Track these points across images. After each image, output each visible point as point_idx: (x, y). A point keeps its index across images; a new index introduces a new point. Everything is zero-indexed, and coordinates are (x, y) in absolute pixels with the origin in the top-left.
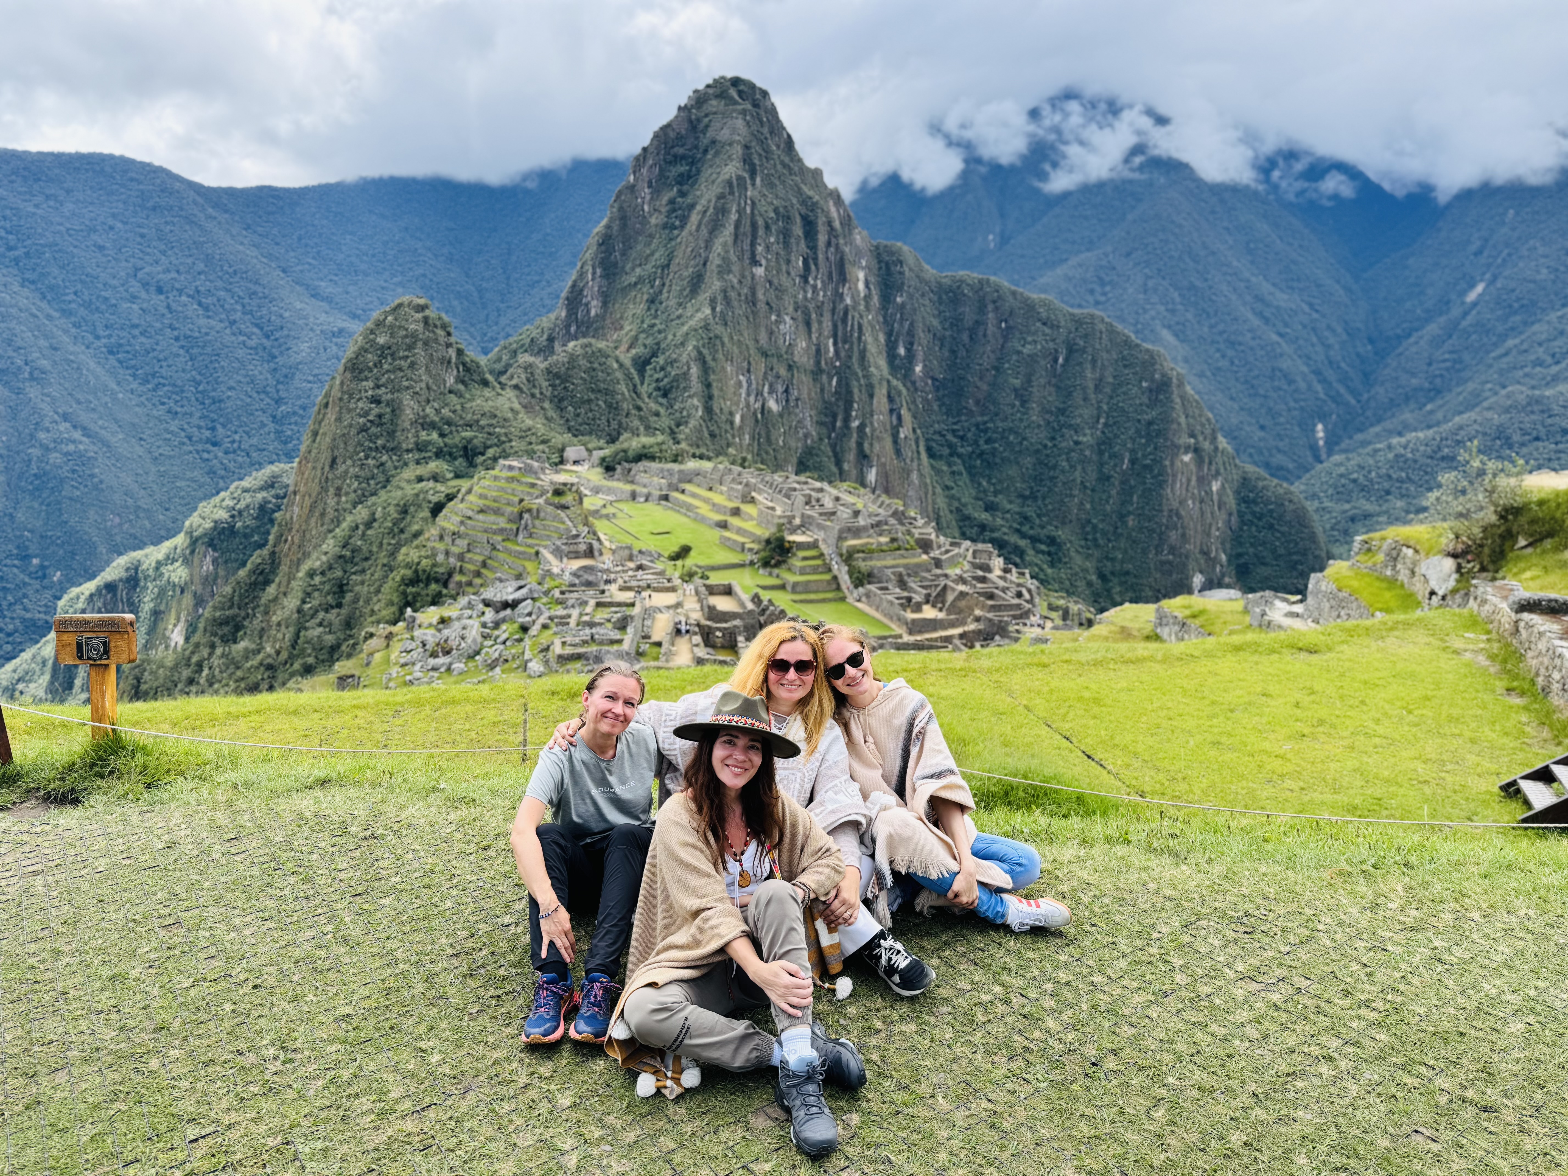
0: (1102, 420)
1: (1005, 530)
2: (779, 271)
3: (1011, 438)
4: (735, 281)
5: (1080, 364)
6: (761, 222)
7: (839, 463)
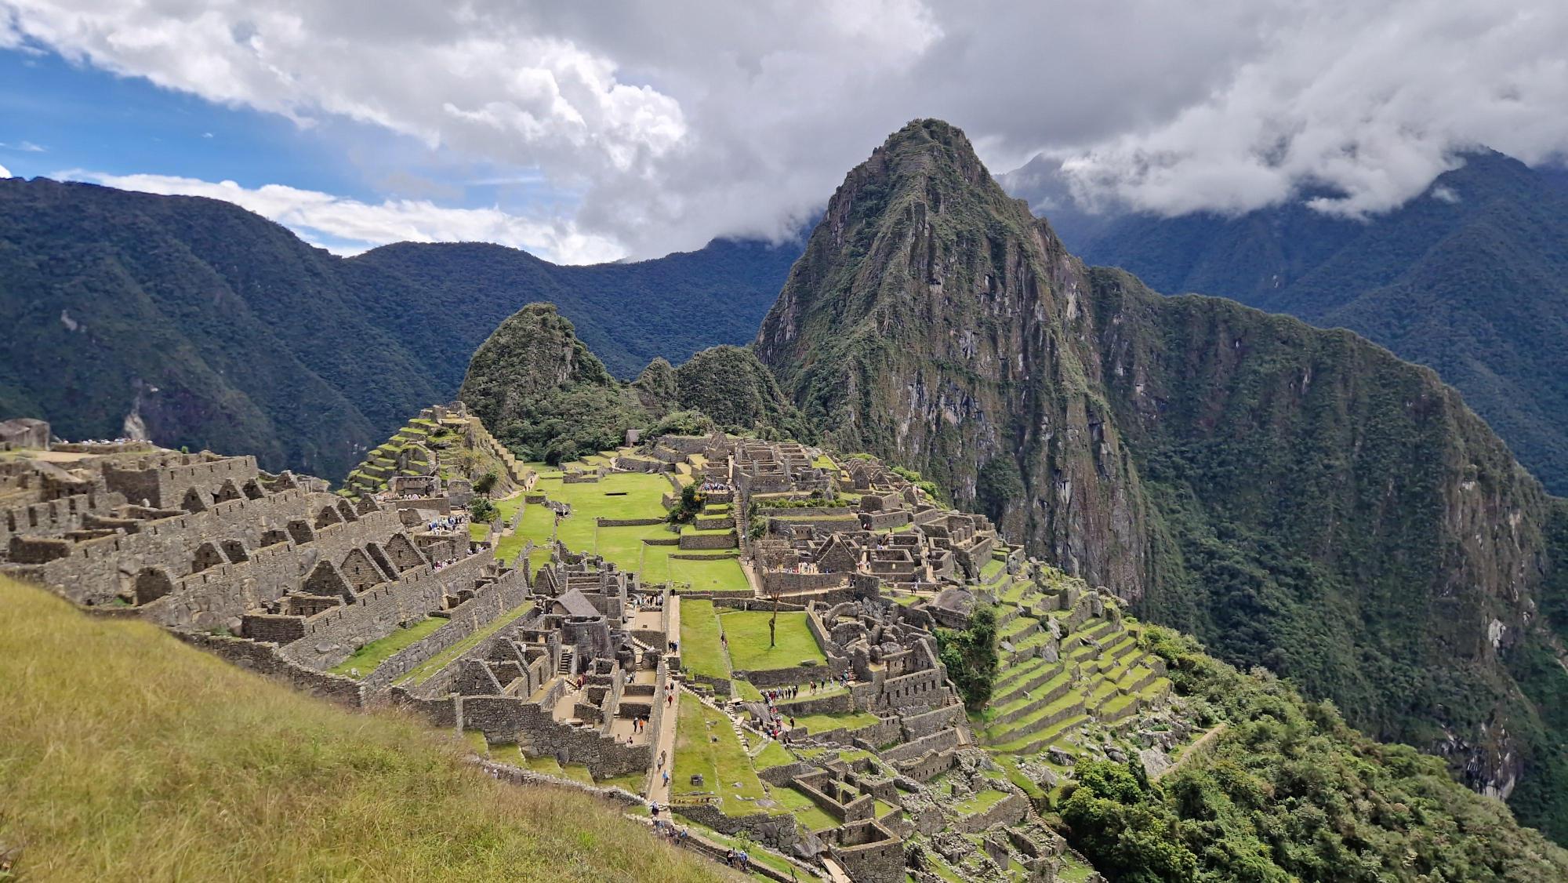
0: (1358, 443)
1: (1237, 558)
2: (959, 288)
3: (1249, 460)
4: (908, 298)
5: (1329, 383)
6: (938, 243)
7: (1026, 477)
